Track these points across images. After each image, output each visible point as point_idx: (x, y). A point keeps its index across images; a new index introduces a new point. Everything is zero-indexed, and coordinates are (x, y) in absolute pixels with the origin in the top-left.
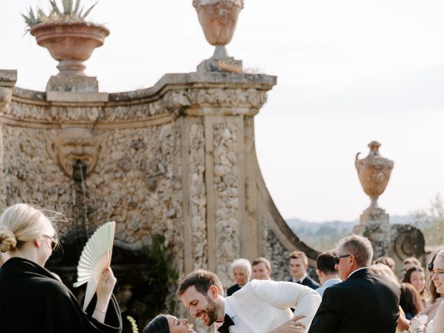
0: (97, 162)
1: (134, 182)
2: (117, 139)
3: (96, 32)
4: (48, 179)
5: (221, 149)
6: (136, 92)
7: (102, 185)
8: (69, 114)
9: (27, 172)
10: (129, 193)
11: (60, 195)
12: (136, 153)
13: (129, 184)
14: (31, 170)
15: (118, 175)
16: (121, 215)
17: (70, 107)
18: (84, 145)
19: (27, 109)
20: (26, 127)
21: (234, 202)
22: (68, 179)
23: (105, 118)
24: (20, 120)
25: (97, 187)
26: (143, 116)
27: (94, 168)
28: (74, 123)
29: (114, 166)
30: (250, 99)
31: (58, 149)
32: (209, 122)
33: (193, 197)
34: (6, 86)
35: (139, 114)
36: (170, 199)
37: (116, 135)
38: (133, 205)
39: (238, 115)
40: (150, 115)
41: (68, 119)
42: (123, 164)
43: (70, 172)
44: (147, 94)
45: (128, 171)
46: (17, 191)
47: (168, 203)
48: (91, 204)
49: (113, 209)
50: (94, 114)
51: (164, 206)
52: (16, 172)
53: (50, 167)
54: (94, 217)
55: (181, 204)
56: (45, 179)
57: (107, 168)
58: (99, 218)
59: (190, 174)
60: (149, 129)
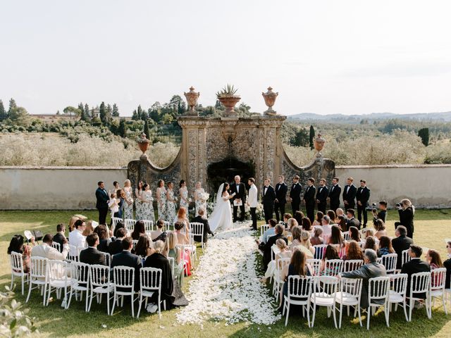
0: (235, 137)
1: (246, 143)
2: (241, 130)
3: (236, 99)
4: (221, 142)
5: (269, 138)
7: (236, 144)
8: (228, 124)
9: (215, 141)
10: (244, 147)
11: (224, 147)
12: (246, 135)
13: (244, 144)
15: (241, 141)
16: (242, 153)
17: (228, 122)
18: (231, 132)
20: (215, 128)
21: (272, 153)
22: (227, 142)
23: (238, 124)
24: (213, 126)
26: (249, 125)
27: (234, 139)
28: (230, 126)
29: (240, 138)
30: (278, 123)
31: (224, 133)
32: (265, 130)
33: (260, 151)
35: (247, 124)
38: (245, 150)
39: (274, 128)
42: (243, 138)
43: (227, 140)
45: (244, 140)
46: (211, 147)
47: (254, 151)
48: (233, 149)
49: (239, 151)
50: (235, 123)
52: (211, 141)
53: (222, 139)
57: (238, 139)
58: (235, 153)
59: (260, 145)
60: (250, 129)
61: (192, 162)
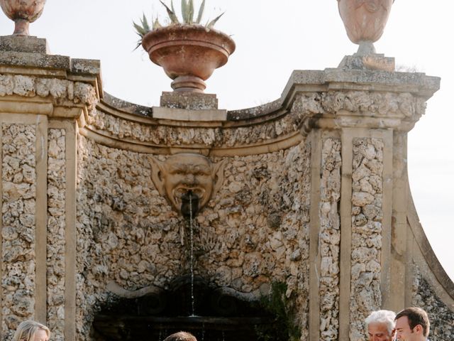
0: (211, 195)
1: (254, 219)
2: (237, 167)
3: (217, 42)
4: (152, 212)
5: (362, 171)
6: (260, 107)
7: (216, 222)
8: (180, 137)
9: (125, 203)
10: (247, 232)
11: (166, 232)
12: (257, 184)
13: (249, 221)
14: (130, 200)
15: (235, 210)
16: (237, 258)
17: (181, 127)
18: (196, 174)
19: (128, 127)
20: (127, 150)
21: (377, 240)
22: (176, 214)
23: (222, 142)
24: (119, 140)
25: (211, 224)
26: (268, 138)
27: (208, 201)
29: (231, 200)
30: (403, 106)
31: (165, 177)
32: (347, 137)
33: (322, 233)
34: (85, 82)
35: (263, 136)
36: (296, 237)
37: (236, 163)
38: (252, 247)
39: (386, 128)
40: (276, 136)
41: (178, 142)
42: (242, 197)
43: (179, 206)
44: (273, 109)
45: (247, 206)
46: (110, 225)
47: (293, 243)
48: (202, 245)
49: (227, 251)
50: (210, 136)
51: (288, 246)
52: (110, 201)
53: (155, 199)
54: (204, 261)
55: (308, 242)
56: (148, 213)
57: (223, 202)
58: (211, 261)
59: (321, 203)
60: (274, 154)
61: (15, 269)
